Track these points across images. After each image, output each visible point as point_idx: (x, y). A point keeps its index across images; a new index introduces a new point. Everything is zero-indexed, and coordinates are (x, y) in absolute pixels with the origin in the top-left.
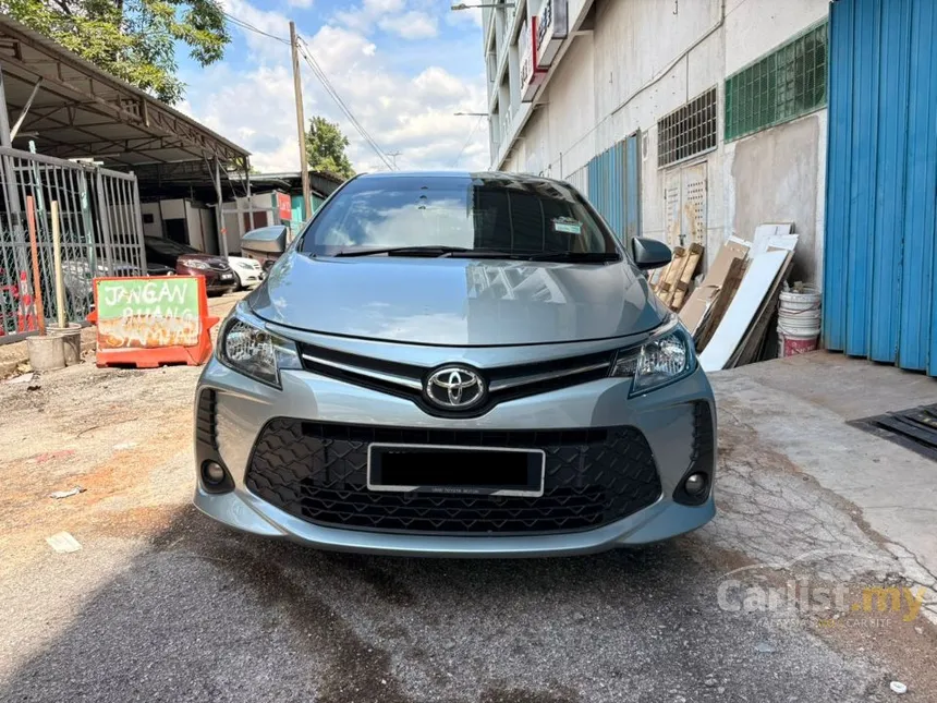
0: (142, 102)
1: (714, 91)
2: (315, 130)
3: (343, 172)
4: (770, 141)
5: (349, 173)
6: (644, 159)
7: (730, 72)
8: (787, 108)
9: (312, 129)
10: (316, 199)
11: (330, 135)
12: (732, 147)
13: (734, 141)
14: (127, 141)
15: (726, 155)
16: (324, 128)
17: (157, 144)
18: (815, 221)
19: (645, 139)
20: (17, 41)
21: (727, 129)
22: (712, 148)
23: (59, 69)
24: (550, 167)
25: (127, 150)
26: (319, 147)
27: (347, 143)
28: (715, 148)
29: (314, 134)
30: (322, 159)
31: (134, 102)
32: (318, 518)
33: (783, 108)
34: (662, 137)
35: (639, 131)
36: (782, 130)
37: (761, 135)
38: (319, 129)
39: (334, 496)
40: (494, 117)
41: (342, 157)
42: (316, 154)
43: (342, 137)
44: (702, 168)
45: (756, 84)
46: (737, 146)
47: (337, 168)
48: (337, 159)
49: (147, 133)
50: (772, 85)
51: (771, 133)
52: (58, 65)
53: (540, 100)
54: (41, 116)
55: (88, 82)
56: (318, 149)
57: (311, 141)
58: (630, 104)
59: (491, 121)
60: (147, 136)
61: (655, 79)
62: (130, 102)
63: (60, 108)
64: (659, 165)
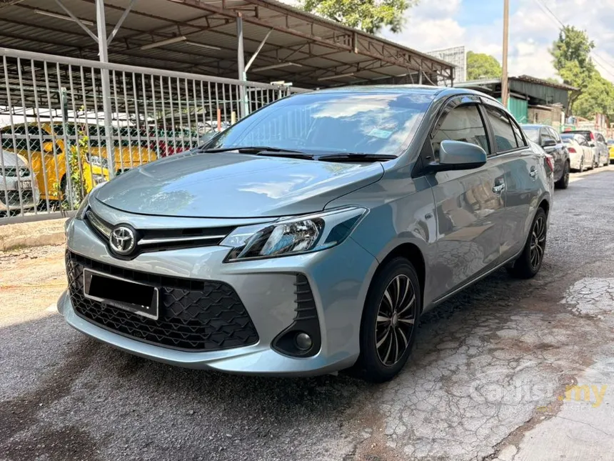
0: (354, 35)
2: (564, 37)
3: (586, 73)
5: (593, 74)
9: (561, 37)
10: (515, 100)
11: (577, 41)
14: (358, 64)
16: (571, 34)
17: (378, 64)
20: (256, 6)
23: (287, 19)
25: (358, 70)
26: (566, 52)
27: (593, 46)
29: (562, 41)
30: (567, 62)
31: (349, 36)
38: (567, 36)
41: (587, 60)
42: (562, 59)
43: (589, 41)
47: (582, 70)
48: (581, 62)
49: (371, 56)
52: (287, 17)
54: (295, 51)
55: (310, 26)
56: (565, 55)
57: (559, 47)
60: (371, 58)
62: (347, 36)
63: (304, 44)
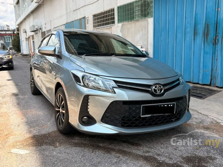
1: (114, 9)
4: (133, 24)
6: (87, 25)
7: (119, 5)
8: (138, 17)
12: (120, 25)
13: (121, 23)
15: (119, 27)
18: (148, 45)
19: (88, 20)
21: (118, 20)
22: (113, 24)
24: (45, 24)
28: (114, 24)
32: (126, 126)
33: (137, 16)
34: (94, 20)
35: (85, 17)
36: (137, 22)
37: (130, 22)
39: (131, 120)
40: (17, 6)
44: (110, 29)
45: (128, 9)
46: (122, 25)
50: (133, 10)
51: (133, 22)
53: (41, 3)
58: (81, 9)
59: (15, 7)
61: (91, 3)
64: (94, 27)
